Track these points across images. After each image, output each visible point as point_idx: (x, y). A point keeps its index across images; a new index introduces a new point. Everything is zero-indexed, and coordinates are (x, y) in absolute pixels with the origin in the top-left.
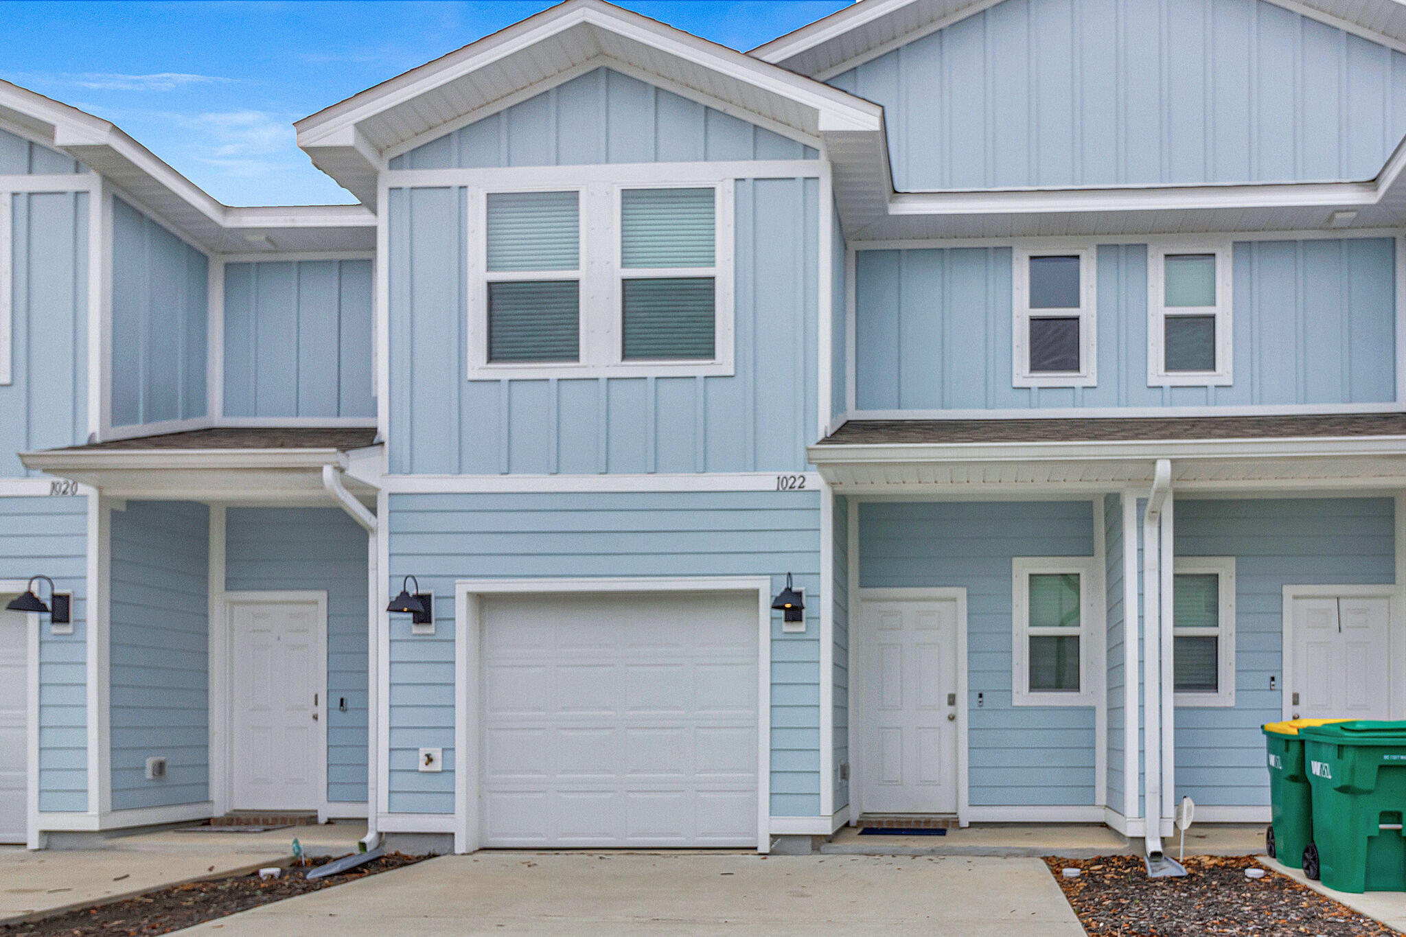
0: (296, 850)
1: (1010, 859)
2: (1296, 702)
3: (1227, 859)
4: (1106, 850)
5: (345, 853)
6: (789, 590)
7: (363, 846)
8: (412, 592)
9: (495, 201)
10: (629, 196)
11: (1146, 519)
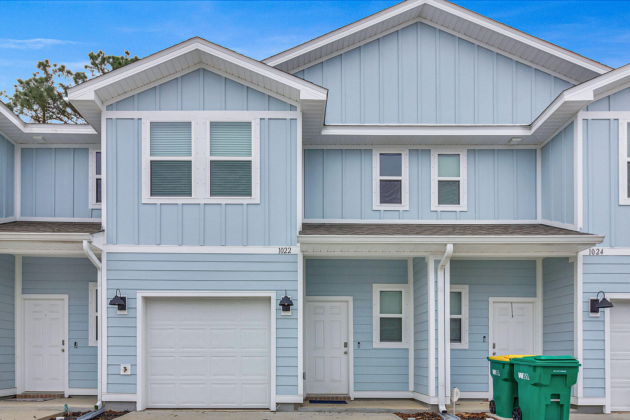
0: (66, 409)
1: (380, 414)
2: (494, 348)
3: (473, 414)
4: (421, 410)
5: (87, 411)
6: (286, 297)
7: (96, 407)
8: (119, 296)
9: (153, 125)
10: (213, 125)
11: (439, 270)
